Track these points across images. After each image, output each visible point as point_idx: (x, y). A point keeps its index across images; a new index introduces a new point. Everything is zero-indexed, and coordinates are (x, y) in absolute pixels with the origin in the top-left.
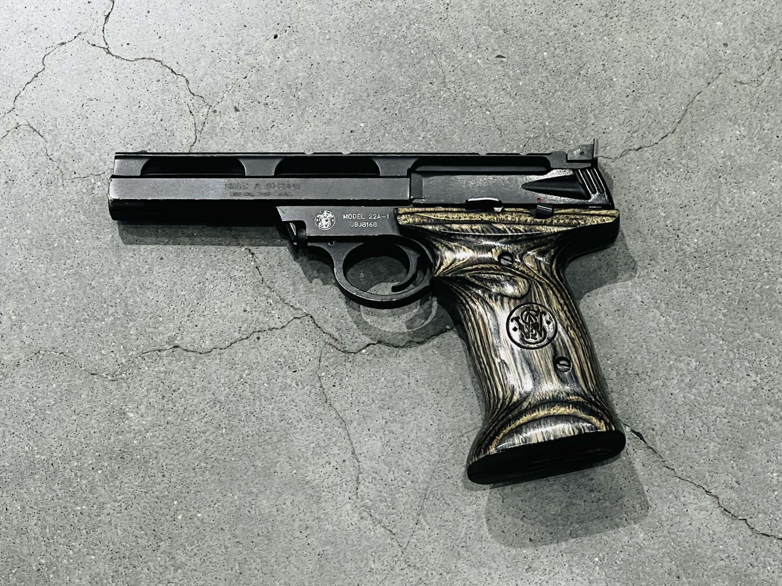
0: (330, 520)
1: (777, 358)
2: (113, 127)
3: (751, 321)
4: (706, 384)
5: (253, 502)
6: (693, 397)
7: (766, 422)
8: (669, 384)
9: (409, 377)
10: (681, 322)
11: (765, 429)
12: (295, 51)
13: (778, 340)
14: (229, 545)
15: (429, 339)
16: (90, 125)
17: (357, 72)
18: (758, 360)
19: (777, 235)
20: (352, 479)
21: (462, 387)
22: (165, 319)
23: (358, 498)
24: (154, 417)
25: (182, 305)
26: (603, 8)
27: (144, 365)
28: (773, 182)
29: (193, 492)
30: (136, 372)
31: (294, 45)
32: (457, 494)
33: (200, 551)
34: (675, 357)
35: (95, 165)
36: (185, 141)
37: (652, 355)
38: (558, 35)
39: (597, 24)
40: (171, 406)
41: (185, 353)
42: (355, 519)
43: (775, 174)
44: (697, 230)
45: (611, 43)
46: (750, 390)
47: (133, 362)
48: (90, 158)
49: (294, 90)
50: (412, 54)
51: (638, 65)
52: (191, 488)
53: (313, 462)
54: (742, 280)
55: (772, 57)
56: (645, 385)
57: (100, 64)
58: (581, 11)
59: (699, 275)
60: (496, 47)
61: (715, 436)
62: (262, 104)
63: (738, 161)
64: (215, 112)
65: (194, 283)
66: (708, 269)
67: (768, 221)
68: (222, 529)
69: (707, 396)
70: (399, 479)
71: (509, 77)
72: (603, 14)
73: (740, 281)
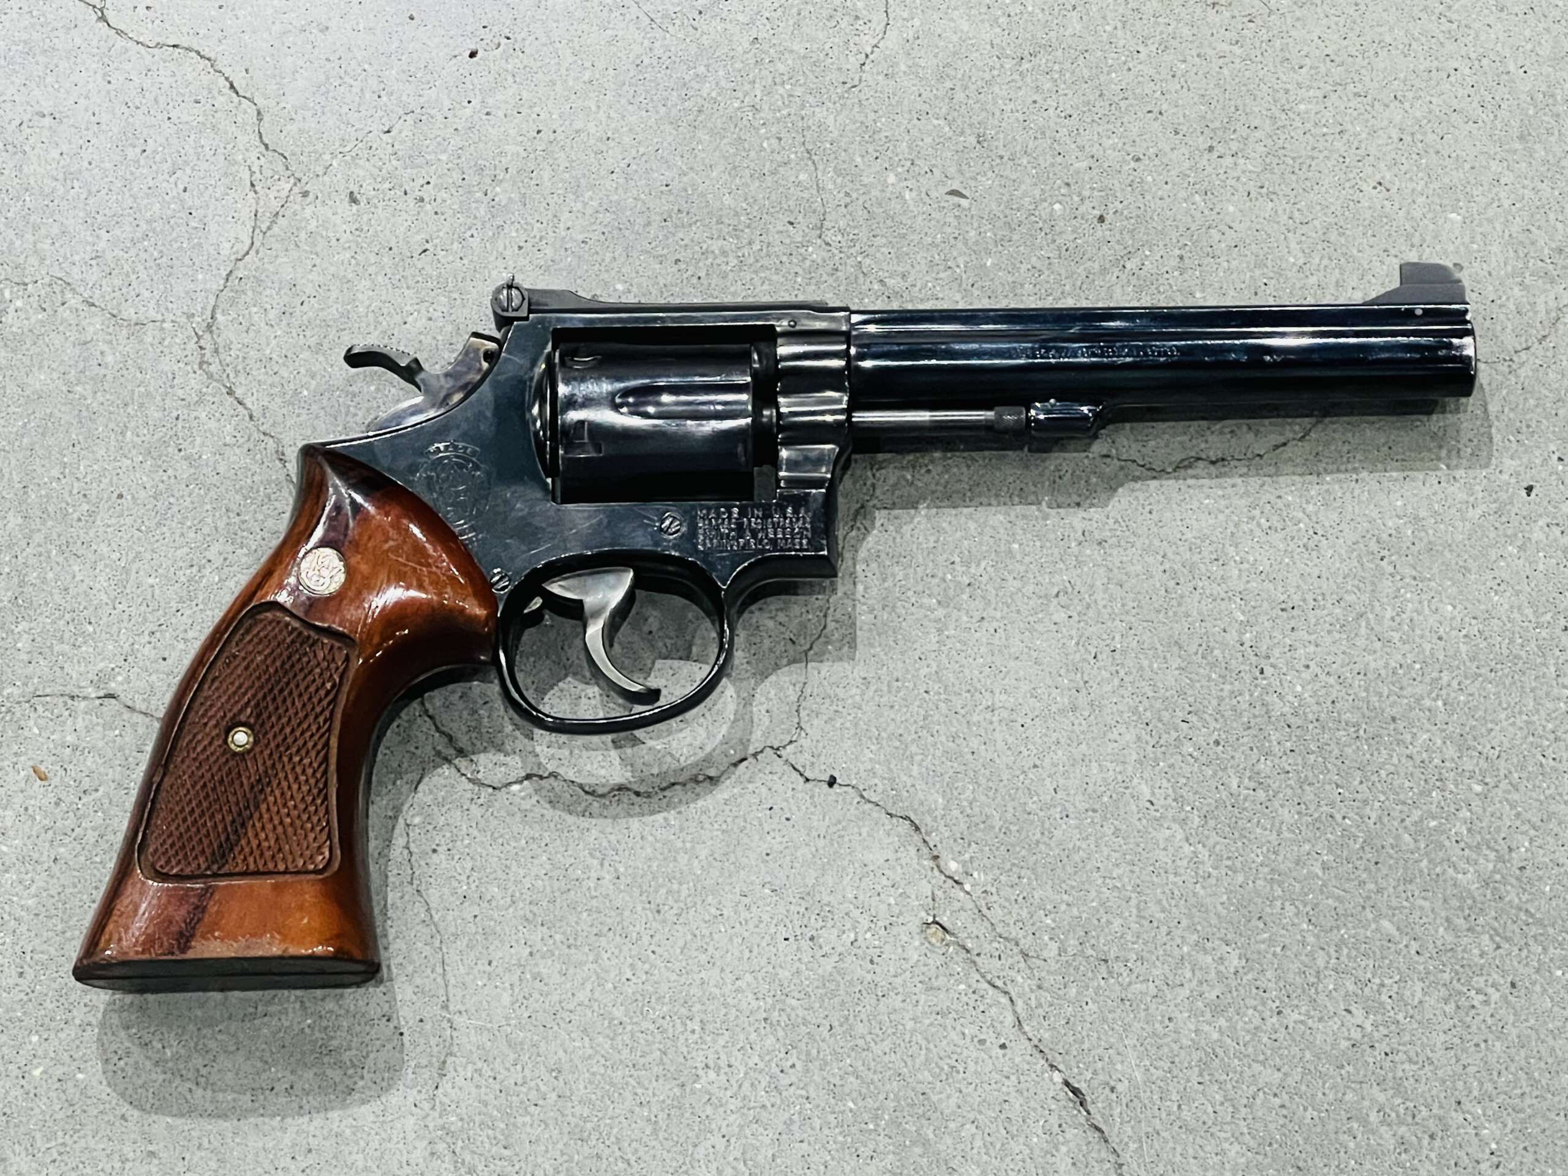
0: (362, 1143)
1: (1419, 986)
2: (76, 184)
3: (1380, 891)
4: (1250, 1012)
5: (204, 1071)
6: (1215, 1036)
7: (1364, 1122)
8: (1169, 997)
9: (602, 865)
10: (1229, 863)
11: (1359, 1137)
12: (510, 92)
13: (1431, 946)
14: (131, 1155)
15: (663, 789)
16: (25, 168)
17: (634, 167)
18: (1377, 981)
19: (1480, 713)
20: (431, 1064)
21: (713, 911)
22: (98, 630)
23: (433, 1108)
24: (29, 842)
25: (143, 608)
26: (1206, 131)
27: (31, 723)
28: (1496, 593)
29: (77, 1022)
30: (10, 733)
31: (510, 79)
32: (654, 1143)
33: (65, 1157)
34: (1195, 937)
35: (21, 260)
36: (228, 245)
37: (1146, 923)
38: (1095, 171)
39: (1187, 164)
40: (71, 822)
41: (126, 715)
42: (417, 1153)
43: (1503, 575)
44: (1308, 667)
45: (1206, 212)
46: (1345, 1044)
47: (9, 711)
48: (12, 243)
49: (488, 180)
50: (763, 149)
51: (1258, 272)
52: (75, 1012)
53: (352, 1007)
54: (1382, 798)
55: (1553, 314)
56: (1117, 988)
57: (78, 41)
58: (1156, 124)
59: (1288, 768)
60: (952, 170)
61: (1245, 1130)
62: (410, 199)
63: (1431, 532)
64: (305, 194)
65: (181, 564)
66: (1312, 757)
67: (1466, 678)
68: (123, 1117)
69: (1247, 1038)
70: (533, 1084)
71: (966, 244)
72: (1203, 142)
73: (1375, 798)
